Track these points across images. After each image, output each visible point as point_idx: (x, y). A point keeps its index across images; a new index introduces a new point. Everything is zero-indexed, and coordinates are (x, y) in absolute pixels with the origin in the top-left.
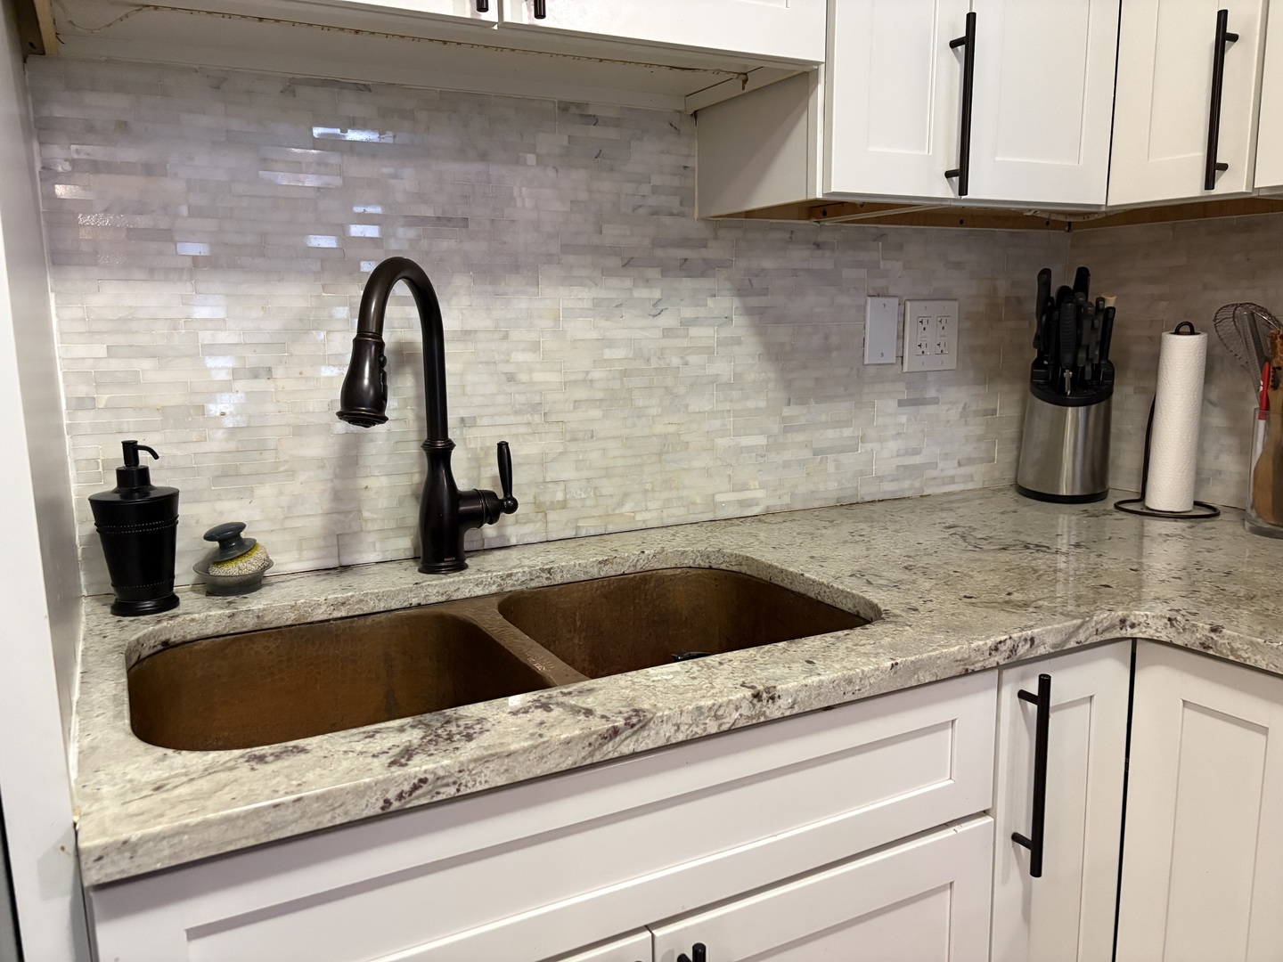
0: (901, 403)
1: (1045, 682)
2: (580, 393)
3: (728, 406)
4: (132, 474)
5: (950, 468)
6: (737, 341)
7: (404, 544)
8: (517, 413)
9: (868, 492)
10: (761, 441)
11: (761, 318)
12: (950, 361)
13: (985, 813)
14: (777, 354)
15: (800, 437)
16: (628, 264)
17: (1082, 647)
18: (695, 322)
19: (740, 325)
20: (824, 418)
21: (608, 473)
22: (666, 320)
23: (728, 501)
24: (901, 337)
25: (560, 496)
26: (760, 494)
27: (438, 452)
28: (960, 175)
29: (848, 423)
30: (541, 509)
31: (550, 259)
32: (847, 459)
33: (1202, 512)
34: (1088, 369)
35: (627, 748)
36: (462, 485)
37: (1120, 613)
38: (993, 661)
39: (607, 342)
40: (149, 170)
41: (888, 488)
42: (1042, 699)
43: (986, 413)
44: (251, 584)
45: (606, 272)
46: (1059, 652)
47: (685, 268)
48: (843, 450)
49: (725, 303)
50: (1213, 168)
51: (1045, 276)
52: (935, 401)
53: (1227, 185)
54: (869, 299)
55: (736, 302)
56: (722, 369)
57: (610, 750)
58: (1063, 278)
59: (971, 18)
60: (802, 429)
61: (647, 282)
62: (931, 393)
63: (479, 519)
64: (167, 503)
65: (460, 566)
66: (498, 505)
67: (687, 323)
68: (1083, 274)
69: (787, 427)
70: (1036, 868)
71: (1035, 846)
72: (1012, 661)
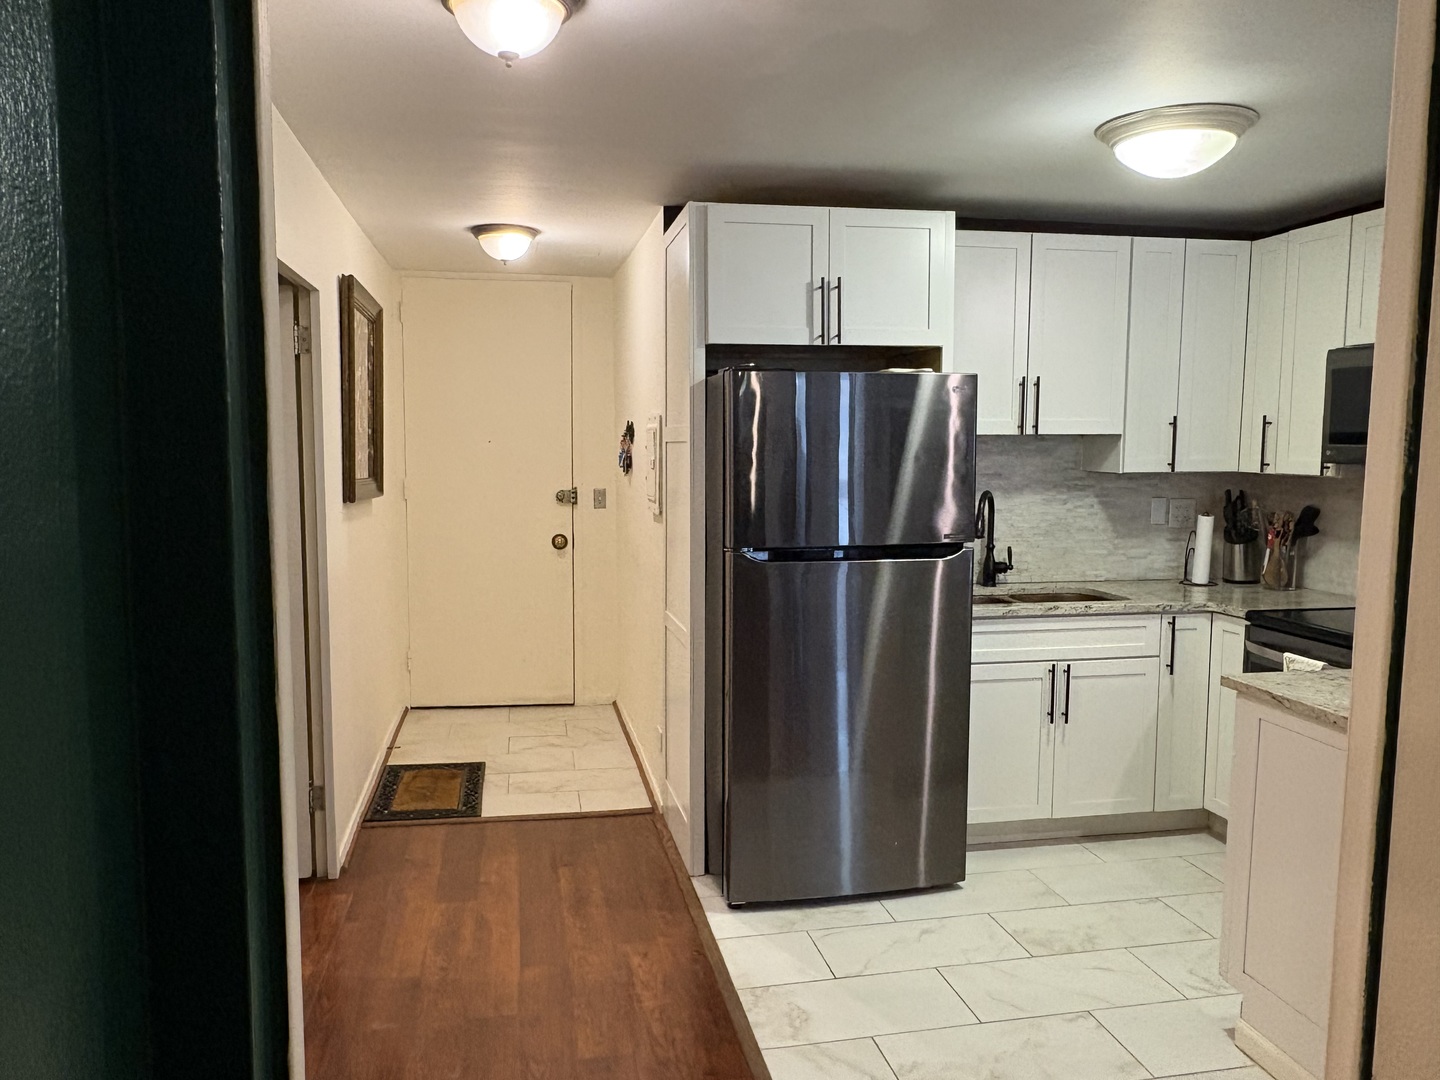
0: (1167, 540)
1: (1174, 618)
2: (1036, 531)
3: (1091, 538)
6: (1096, 514)
8: (1014, 537)
9: (1151, 575)
10: (1105, 552)
11: (1105, 505)
13: (1158, 656)
14: (1111, 519)
15: (1121, 552)
16: (1055, 487)
17: (1189, 612)
18: (1080, 506)
19: (1097, 508)
20: (1132, 545)
21: (1040, 560)
22: (1069, 506)
23: (1092, 576)
24: (1168, 513)
25: (1025, 567)
26: (1103, 573)
27: (990, 550)
28: (1172, 465)
29: (1143, 547)
30: (1020, 571)
31: (1027, 486)
32: (1143, 561)
34: (1243, 530)
35: (1053, 613)
36: (997, 561)
38: (1158, 610)
39: (1047, 514)
42: (1173, 623)
45: (1048, 490)
46: (1181, 612)
47: (1076, 488)
48: (1140, 558)
49: (1092, 500)
50: (1263, 464)
51: (1228, 493)
52: (1183, 540)
53: (1269, 470)
54: (1153, 500)
55: (1096, 500)
56: (1089, 524)
57: (1050, 613)
58: (1235, 494)
59: (1175, 418)
60: (1122, 548)
61: (1062, 493)
62: (1182, 536)
63: (1001, 571)
65: (994, 585)
66: (1005, 567)
67: (1076, 507)
68: (1241, 492)
69: (1116, 547)
70: (1172, 673)
71: (1171, 666)
72: (1164, 612)
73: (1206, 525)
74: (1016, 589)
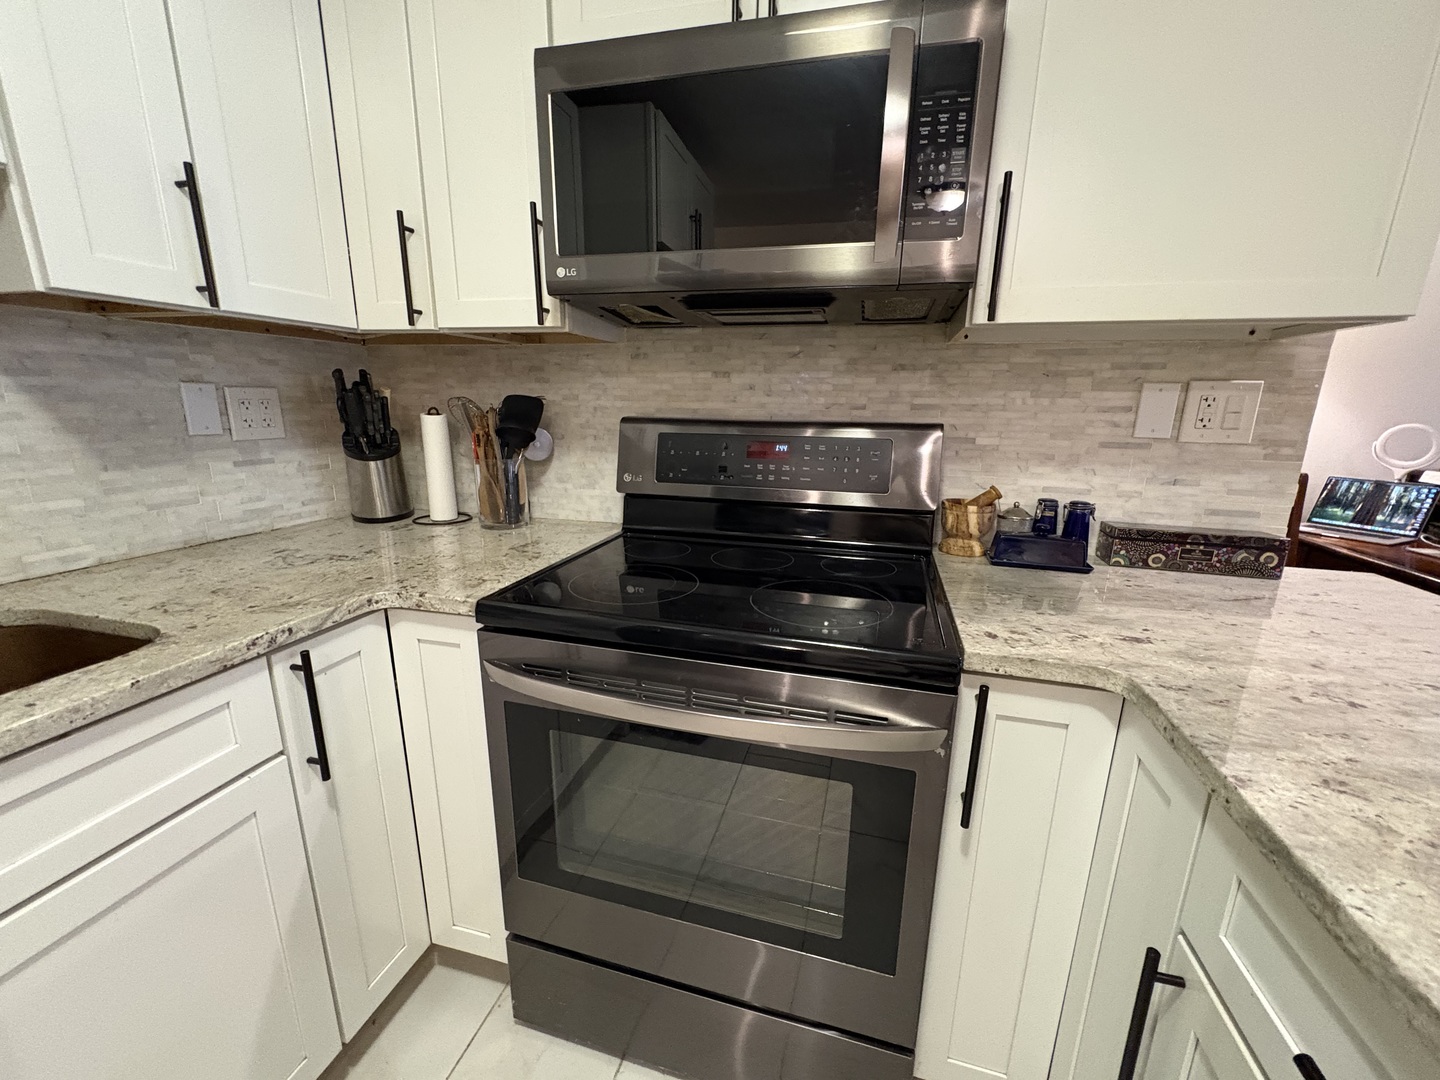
0: (236, 464)
1: (305, 656)
3: (20, 475)
5: (296, 508)
6: (17, 416)
9: (216, 533)
10: (79, 503)
12: (278, 432)
13: (282, 753)
14: (77, 427)
15: (127, 497)
17: (340, 624)
19: (17, 402)
20: (153, 479)
23: (43, 561)
24: (224, 413)
26: (85, 549)
29: (183, 482)
32: (189, 510)
33: (462, 518)
34: (378, 436)
37: (366, 596)
38: (253, 652)
41: (238, 528)
42: (305, 667)
43: (320, 467)
46: (318, 633)
48: (182, 504)
50: (412, 313)
51: (338, 375)
52: (271, 461)
53: (424, 324)
58: (351, 377)
59: (189, 168)
60: (127, 490)
62: (265, 455)
68: (363, 374)
69: (108, 489)
70: (326, 775)
71: (322, 762)
72: (274, 648)
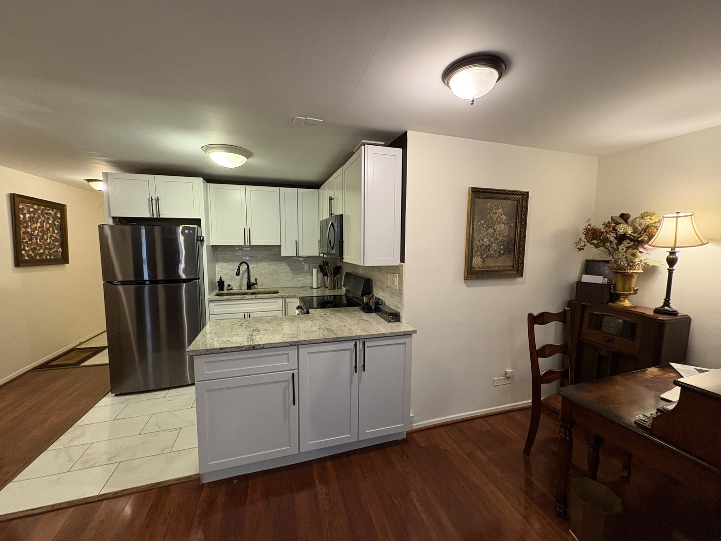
0: (310, 275)
3: (286, 275)
4: (221, 279)
7: (246, 288)
8: (258, 275)
10: (290, 279)
11: (289, 265)
13: (282, 310)
16: (272, 260)
17: (290, 297)
19: (287, 266)
21: (270, 281)
22: (277, 266)
24: (310, 268)
27: (249, 278)
28: (297, 254)
29: (302, 277)
30: (260, 285)
31: (263, 260)
36: (252, 282)
39: (270, 268)
40: (225, 254)
42: (285, 300)
44: (231, 289)
45: (270, 261)
46: (288, 297)
47: (279, 261)
49: (285, 264)
51: (323, 262)
54: (305, 264)
56: (284, 271)
59: (296, 240)
60: (296, 278)
61: (274, 262)
63: (252, 285)
64: (224, 282)
65: (250, 289)
66: (256, 284)
69: (294, 278)
72: (282, 297)
73: (315, 270)
74: (255, 291)
